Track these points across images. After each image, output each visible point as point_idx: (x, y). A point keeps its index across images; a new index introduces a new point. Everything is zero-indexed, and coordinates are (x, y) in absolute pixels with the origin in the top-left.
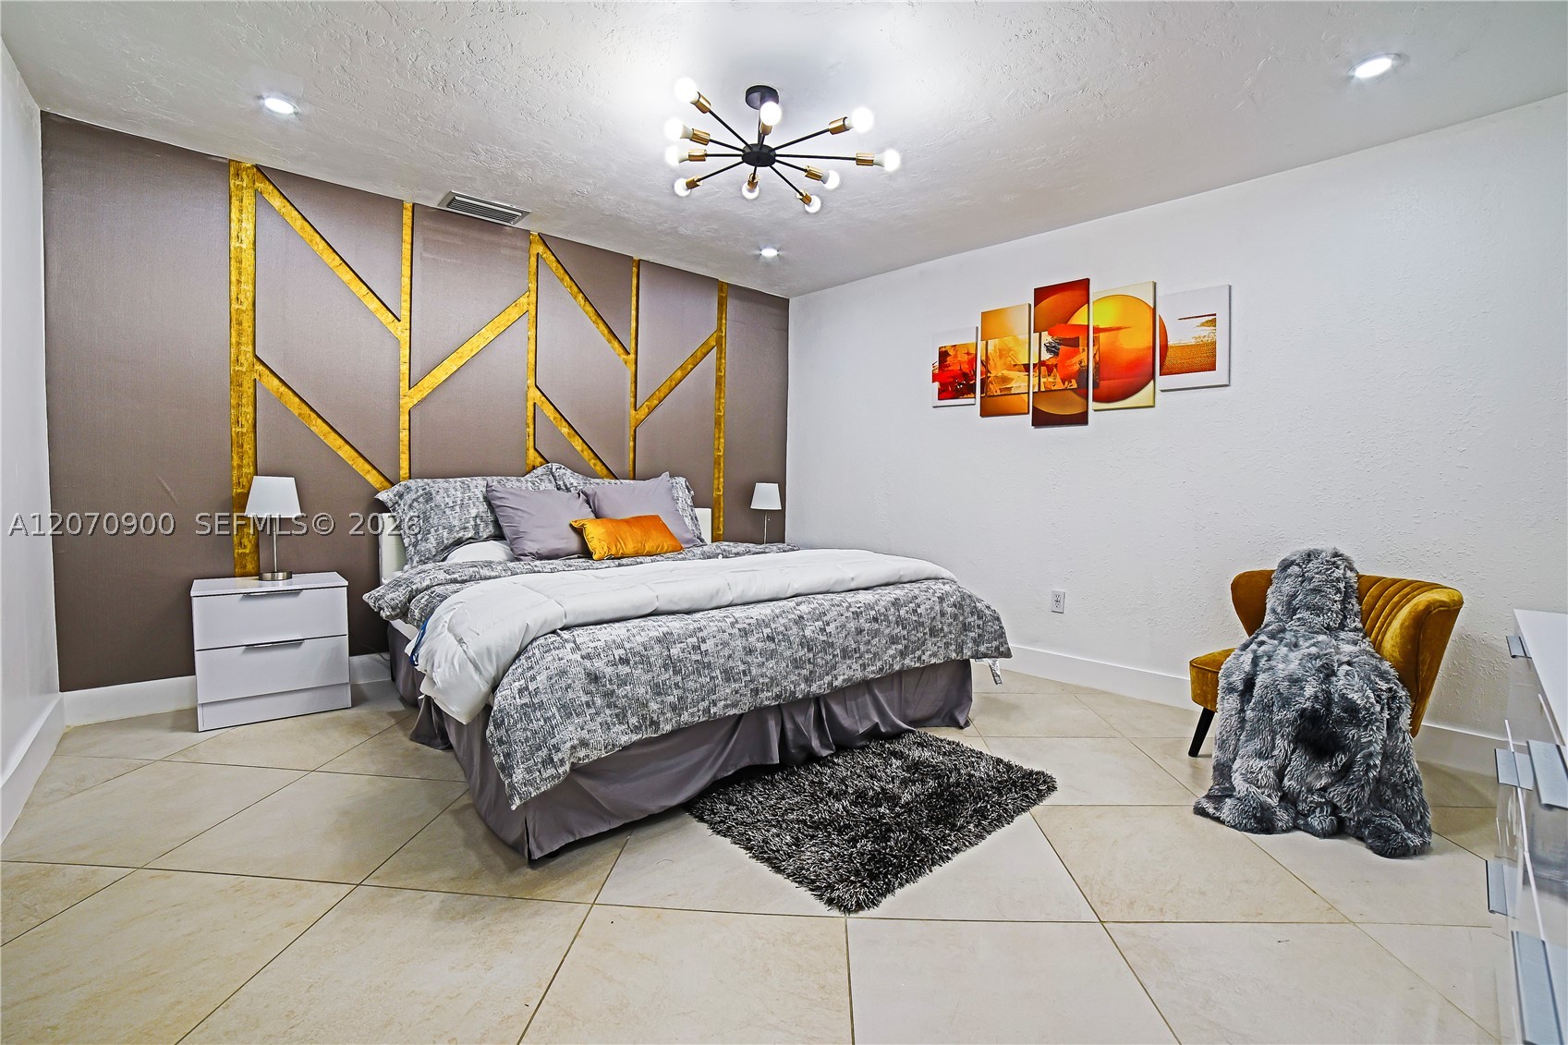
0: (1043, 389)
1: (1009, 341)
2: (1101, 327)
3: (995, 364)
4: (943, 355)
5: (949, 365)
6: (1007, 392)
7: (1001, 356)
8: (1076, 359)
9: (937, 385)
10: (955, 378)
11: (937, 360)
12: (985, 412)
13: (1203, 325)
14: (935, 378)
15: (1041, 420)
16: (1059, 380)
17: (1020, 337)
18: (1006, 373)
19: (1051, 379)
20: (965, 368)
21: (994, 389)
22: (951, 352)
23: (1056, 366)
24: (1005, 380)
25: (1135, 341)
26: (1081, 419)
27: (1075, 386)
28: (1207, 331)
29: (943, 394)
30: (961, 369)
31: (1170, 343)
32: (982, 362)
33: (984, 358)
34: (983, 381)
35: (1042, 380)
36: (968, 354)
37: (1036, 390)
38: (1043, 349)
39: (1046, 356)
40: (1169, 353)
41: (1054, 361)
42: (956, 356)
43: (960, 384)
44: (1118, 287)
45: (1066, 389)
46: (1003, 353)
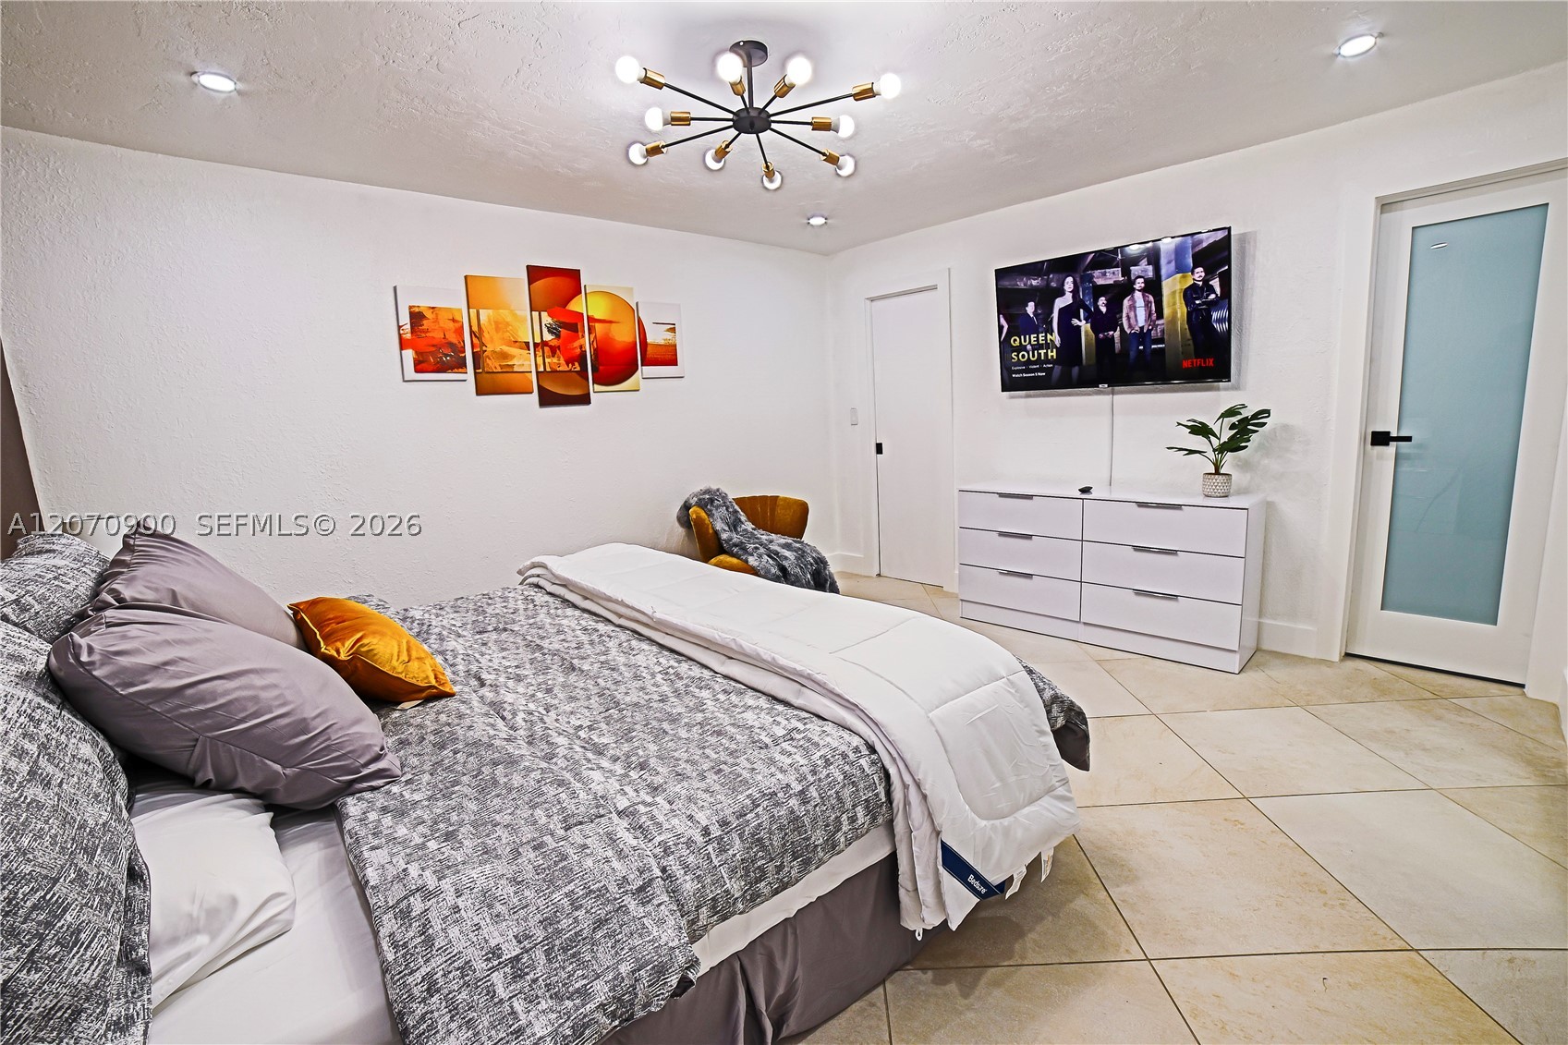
0: (548, 369)
1: (505, 314)
2: (597, 317)
3: (492, 338)
4: (416, 317)
5: (427, 331)
6: (509, 370)
7: (497, 329)
8: (576, 344)
9: (409, 355)
10: (438, 346)
11: (408, 321)
12: (481, 391)
13: (668, 330)
14: (403, 344)
15: (547, 399)
16: (562, 361)
17: (518, 313)
18: (505, 348)
19: (555, 360)
20: (453, 338)
21: (493, 364)
22: (428, 314)
23: (559, 347)
24: (505, 356)
25: (623, 335)
26: (584, 400)
27: (578, 369)
28: (669, 335)
29: (420, 366)
30: (445, 338)
31: (649, 340)
32: (472, 332)
33: (475, 328)
34: (475, 355)
35: (547, 360)
36: (453, 320)
37: (541, 369)
38: (545, 330)
39: (548, 337)
40: (649, 349)
41: (555, 343)
42: (436, 320)
43: (446, 355)
44: (605, 284)
45: (570, 371)
46: (499, 326)
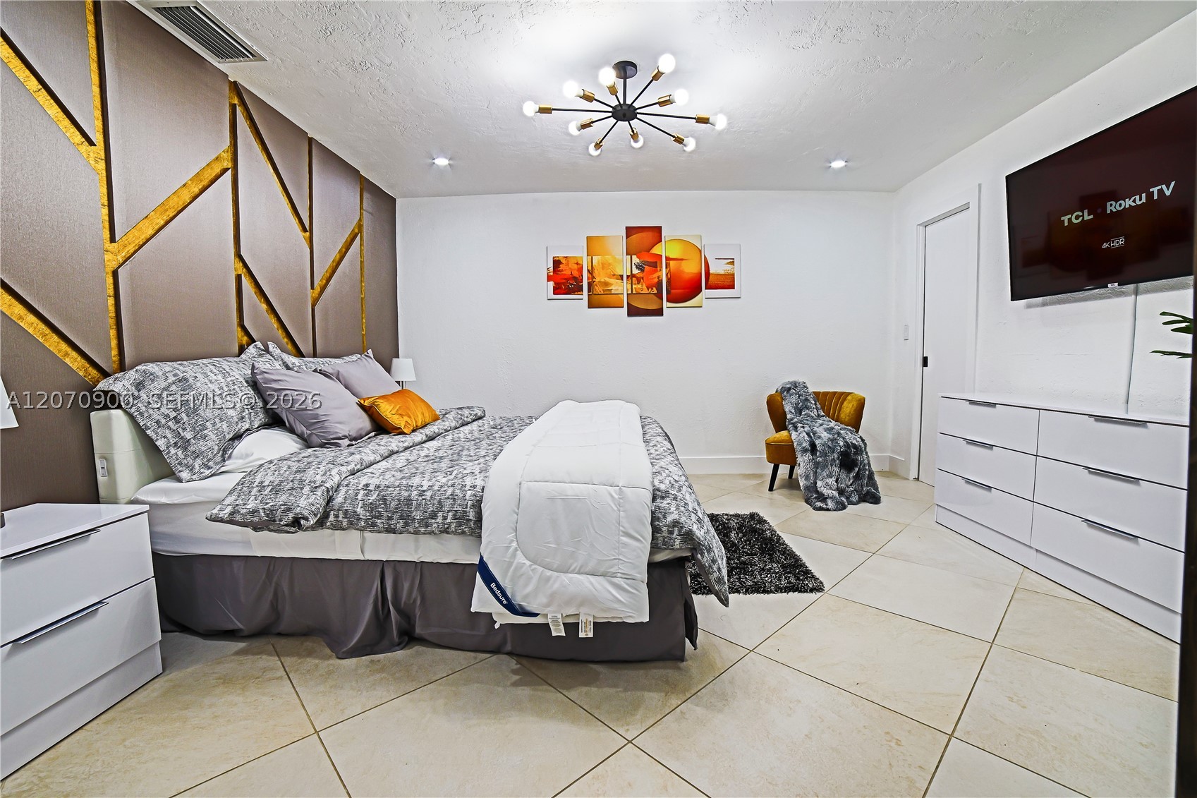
0: (634, 292)
1: (609, 258)
2: (671, 257)
3: (599, 273)
4: (557, 263)
5: (562, 271)
6: (609, 293)
7: (603, 268)
8: (655, 275)
9: (551, 284)
10: (567, 279)
11: (552, 265)
12: (591, 305)
13: (728, 263)
14: (549, 278)
15: (633, 311)
16: (644, 287)
17: (617, 257)
18: (608, 280)
19: (639, 286)
20: (576, 274)
21: (598, 289)
22: (563, 261)
23: (643, 278)
24: (606, 284)
25: (690, 268)
26: (659, 312)
27: (656, 292)
28: (729, 267)
29: (557, 291)
30: (571, 274)
31: (711, 271)
32: (588, 270)
33: (590, 268)
34: (590, 285)
35: (633, 286)
36: (577, 264)
37: (630, 292)
38: (634, 267)
39: (635, 271)
40: (711, 277)
41: (641, 275)
42: (568, 264)
43: (571, 284)
44: (682, 233)
45: (650, 293)
46: (604, 266)
